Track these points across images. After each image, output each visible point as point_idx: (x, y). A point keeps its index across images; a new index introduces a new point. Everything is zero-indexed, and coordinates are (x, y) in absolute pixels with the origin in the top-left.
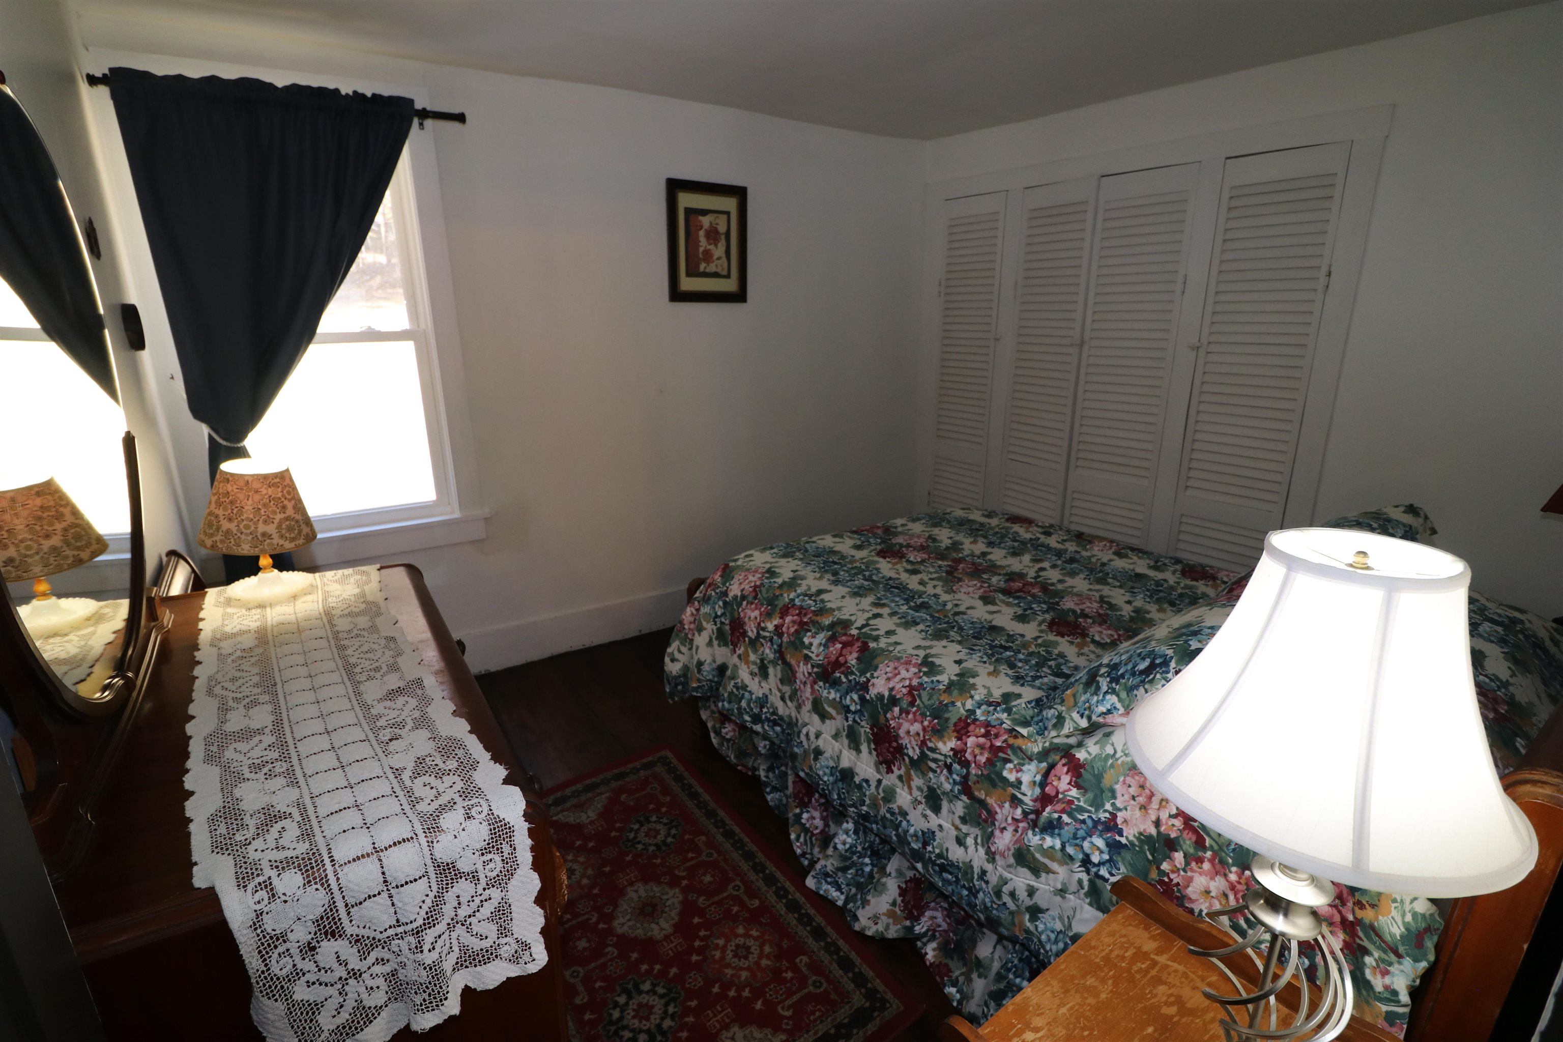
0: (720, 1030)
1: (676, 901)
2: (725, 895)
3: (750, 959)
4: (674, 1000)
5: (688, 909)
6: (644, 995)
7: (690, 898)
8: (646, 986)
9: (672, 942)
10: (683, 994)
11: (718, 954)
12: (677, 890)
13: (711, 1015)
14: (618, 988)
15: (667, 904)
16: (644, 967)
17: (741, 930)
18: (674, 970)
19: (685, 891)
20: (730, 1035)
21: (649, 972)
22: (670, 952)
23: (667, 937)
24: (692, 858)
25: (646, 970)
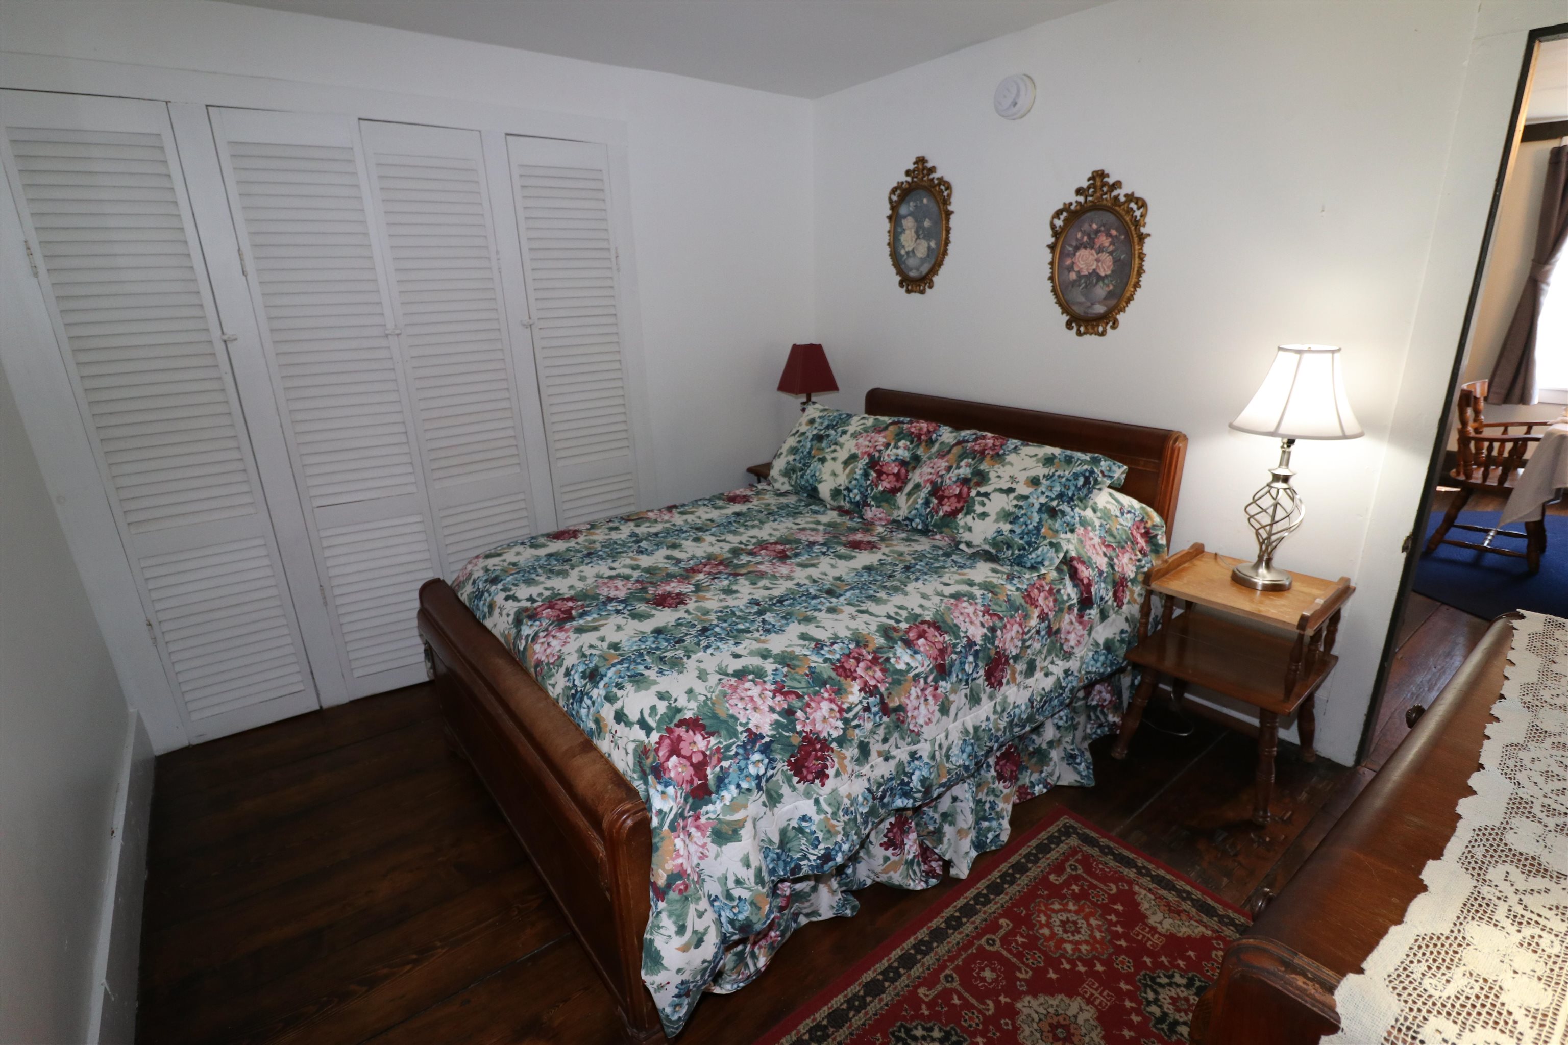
0: (1160, 934)
1: (1035, 1003)
2: (1005, 953)
3: (1075, 919)
4: (1153, 979)
5: (1038, 986)
6: (1166, 1010)
7: (1025, 988)
8: (1154, 1009)
9: (1092, 995)
10: (1143, 972)
11: (1084, 948)
12: (1019, 1005)
13: (1150, 943)
14: (1174, 1038)
15: (1045, 1012)
16: (1136, 1019)
17: (1046, 931)
18: (1123, 986)
19: (1017, 996)
20: (1158, 925)
21: (1138, 1012)
22: (1105, 994)
23: (1089, 1001)
24: (960, 997)
25: (1137, 1015)
